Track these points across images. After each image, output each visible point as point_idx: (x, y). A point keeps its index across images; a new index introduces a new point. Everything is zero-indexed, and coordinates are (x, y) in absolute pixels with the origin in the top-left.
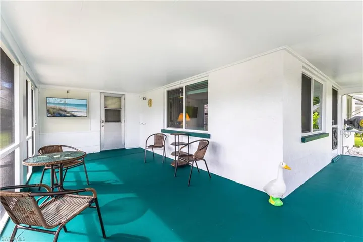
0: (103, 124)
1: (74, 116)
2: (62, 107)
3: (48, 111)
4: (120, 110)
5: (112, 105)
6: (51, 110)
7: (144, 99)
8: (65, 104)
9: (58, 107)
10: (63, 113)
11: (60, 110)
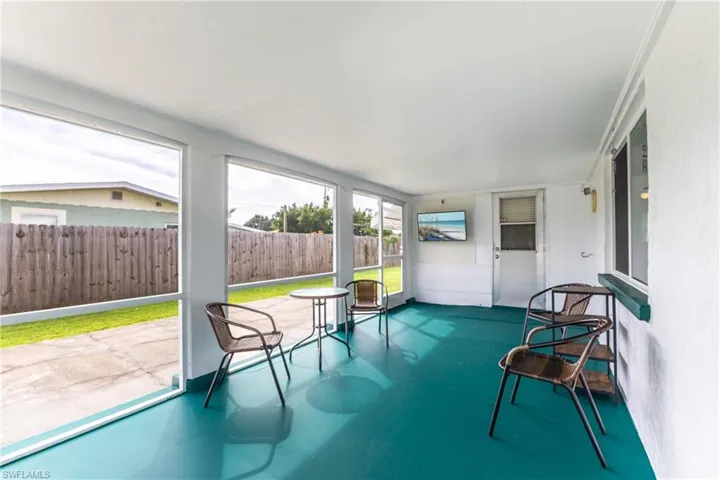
0: (498, 253)
1: (451, 239)
2: (434, 226)
3: (420, 232)
4: (534, 225)
5: (517, 217)
6: (423, 231)
7: (586, 191)
8: (437, 222)
9: (430, 226)
10: (435, 234)
11: (432, 229)
